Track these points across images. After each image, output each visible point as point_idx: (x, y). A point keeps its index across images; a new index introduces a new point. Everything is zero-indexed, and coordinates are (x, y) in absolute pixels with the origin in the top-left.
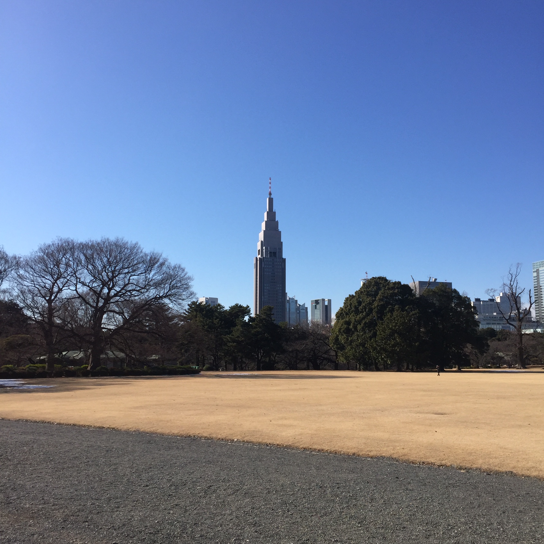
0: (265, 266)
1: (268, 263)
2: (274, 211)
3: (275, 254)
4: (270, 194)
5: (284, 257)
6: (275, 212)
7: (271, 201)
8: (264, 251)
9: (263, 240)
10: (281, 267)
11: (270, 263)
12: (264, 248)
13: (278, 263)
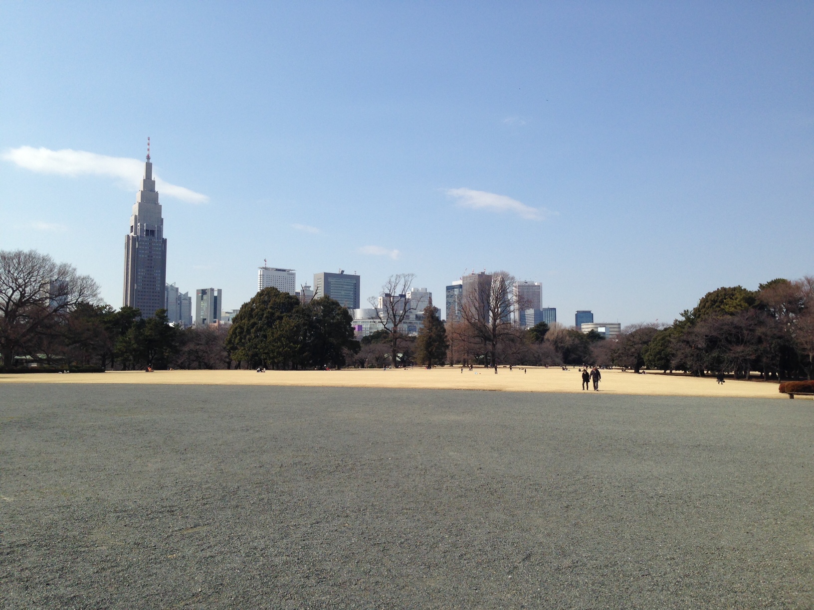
0: (140, 247)
1: (143, 243)
2: (153, 179)
3: (152, 232)
5: (164, 237)
6: (155, 181)
7: (149, 166)
8: (139, 228)
9: (137, 214)
10: (160, 249)
11: (146, 243)
12: (139, 224)
13: (157, 244)
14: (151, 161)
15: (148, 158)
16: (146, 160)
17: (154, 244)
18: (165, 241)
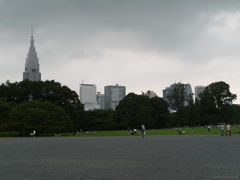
0: (30, 77)
1: (31, 75)
2: (34, 47)
3: (35, 70)
4: (32, 37)
5: (40, 72)
10: (38, 78)
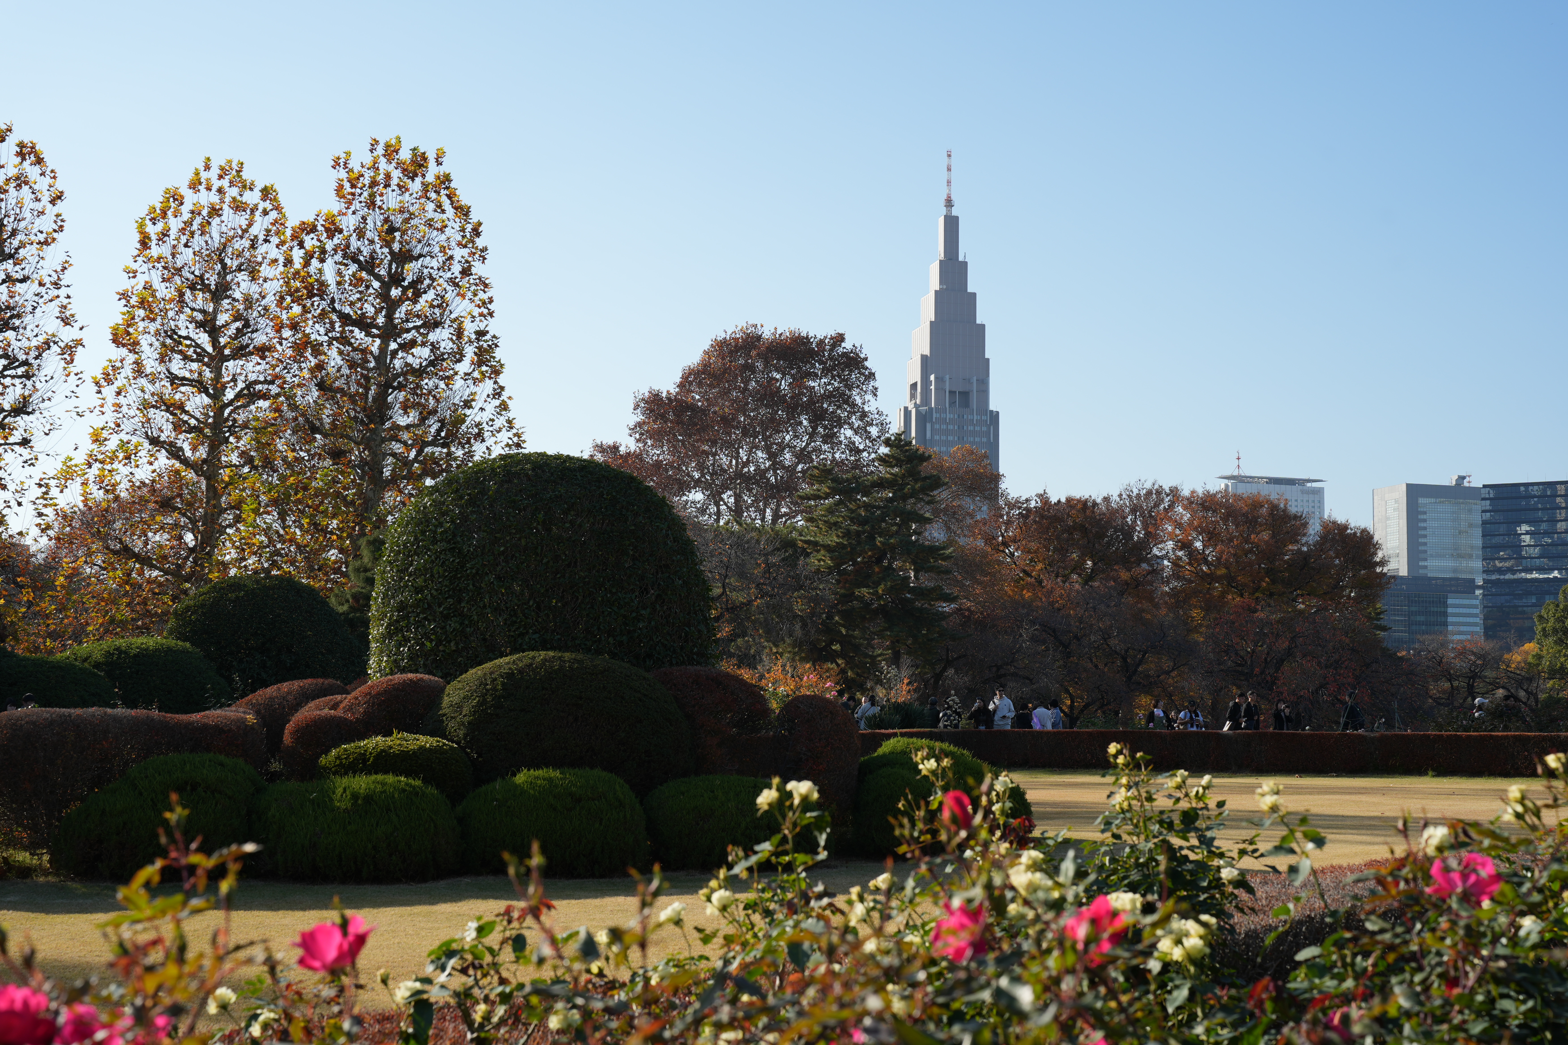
1: (944, 427)
3: (965, 396)
5: (992, 407)
6: (966, 263)
7: (952, 225)
8: (933, 387)
9: (927, 352)
10: (984, 440)
11: (951, 427)
12: (932, 377)
13: (978, 428)
14: (955, 212)
15: (949, 203)
16: (944, 211)
17: (971, 428)
18: (994, 418)
